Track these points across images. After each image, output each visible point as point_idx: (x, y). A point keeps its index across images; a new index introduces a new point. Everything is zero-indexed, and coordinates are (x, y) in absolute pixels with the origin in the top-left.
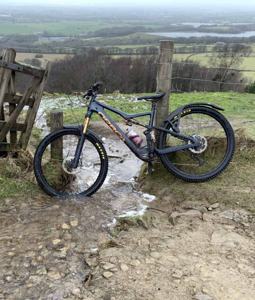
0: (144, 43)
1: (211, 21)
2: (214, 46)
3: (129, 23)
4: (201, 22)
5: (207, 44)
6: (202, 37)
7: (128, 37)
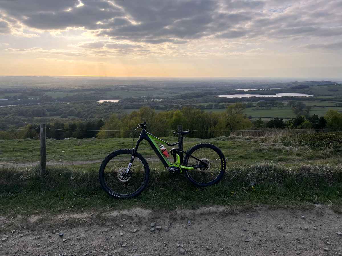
0: (212, 102)
1: (256, 88)
2: (258, 103)
3: (202, 90)
4: (249, 88)
5: (253, 102)
6: (250, 97)
7: (201, 98)
